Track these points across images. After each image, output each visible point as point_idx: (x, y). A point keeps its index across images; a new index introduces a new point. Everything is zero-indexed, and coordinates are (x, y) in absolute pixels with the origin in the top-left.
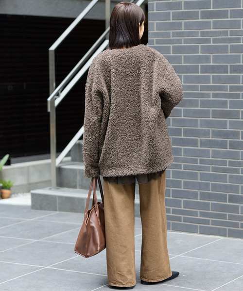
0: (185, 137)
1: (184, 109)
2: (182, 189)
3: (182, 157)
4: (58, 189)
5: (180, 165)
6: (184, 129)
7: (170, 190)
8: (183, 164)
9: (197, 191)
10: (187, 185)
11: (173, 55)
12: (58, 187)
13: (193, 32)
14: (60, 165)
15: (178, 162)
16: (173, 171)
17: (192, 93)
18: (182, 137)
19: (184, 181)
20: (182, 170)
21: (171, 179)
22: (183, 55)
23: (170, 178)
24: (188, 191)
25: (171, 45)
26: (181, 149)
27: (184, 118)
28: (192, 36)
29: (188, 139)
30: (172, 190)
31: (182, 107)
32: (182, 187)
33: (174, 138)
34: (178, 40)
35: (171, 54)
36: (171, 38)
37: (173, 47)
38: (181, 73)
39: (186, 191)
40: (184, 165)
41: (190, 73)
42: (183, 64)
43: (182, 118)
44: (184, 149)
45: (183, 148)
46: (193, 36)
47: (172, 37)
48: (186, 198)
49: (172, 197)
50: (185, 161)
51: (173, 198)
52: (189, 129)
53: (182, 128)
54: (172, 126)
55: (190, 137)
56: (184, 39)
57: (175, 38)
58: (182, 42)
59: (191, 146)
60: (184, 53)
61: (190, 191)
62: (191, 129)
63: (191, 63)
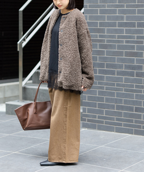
0: (107, 69)
1: (106, 51)
2: (105, 103)
3: (105, 81)
4: (23, 101)
5: (104, 87)
6: (106, 63)
7: (96, 103)
8: (105, 86)
9: (114, 104)
10: (107, 100)
11: (100, 15)
12: (23, 100)
14: (25, 86)
15: (102, 85)
16: (98, 91)
17: (112, 40)
18: (105, 69)
19: (105, 97)
20: (105, 90)
21: (97, 96)
22: (106, 15)
23: (97, 95)
24: (108, 104)
25: (99, 9)
26: (104, 76)
27: (107, 56)
29: (109, 70)
30: (98, 103)
31: (105, 49)
32: (105, 102)
33: (100, 69)
34: (103, 5)
35: (99, 15)
36: (99, 4)
37: (100, 9)
38: (105, 27)
39: (106, 104)
40: (106, 87)
41: (111, 27)
42: (106, 21)
43: (105, 56)
44: (106, 76)
45: (105, 76)
46: (113, 3)
47: (100, 3)
48: (107, 109)
49: (98, 108)
50: (107, 84)
51: (99, 109)
52: (109, 63)
53: (105, 63)
54: (99, 61)
55: (110, 68)
56: (107, 5)
57: (101, 4)
58: (106, 6)
59: (111, 75)
60: (107, 14)
61: (109, 104)
62: (111, 64)
63: (112, 21)
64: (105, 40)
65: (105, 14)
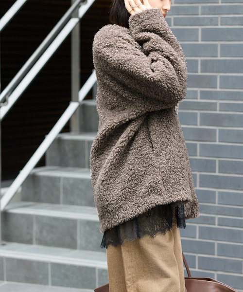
0: (221, 174)
1: (220, 130)
2: (216, 257)
3: (216, 205)
4: (4, 245)
5: (213, 219)
6: (219, 161)
7: (195, 257)
8: (217, 217)
9: (241, 259)
10: (223, 250)
11: (203, 43)
12: (4, 242)
13: (236, 6)
14: (7, 208)
15: (209, 213)
16: (200, 228)
17: (234, 104)
18: (217, 174)
19: (218, 244)
20: (216, 226)
21: (197, 239)
22: (219, 43)
23: (195, 238)
24: (225, 260)
25: (200, 28)
26: (214, 193)
27: (221, 143)
28: (234, 14)
29: (227, 177)
30: (199, 257)
31: (217, 126)
32: (216, 253)
33: (204, 175)
34: (211, 19)
35: (200, 42)
36: (200, 16)
37: (203, 30)
38: (216, 72)
39: (221, 260)
40: (219, 218)
41: (232, 72)
42: (219, 58)
43: (217, 143)
44: (219, 192)
45: (217, 191)
46: (237, 14)
47: (202, 14)
48: (222, 271)
49: (199, 268)
50: (220, 211)
51: (201, 271)
52: (228, 161)
53: (217, 160)
54: (200, 156)
55: (230, 173)
56: (222, 18)
57: (206, 16)
58: (218, 22)
59: (231, 189)
60: (222, 41)
61: (228, 260)
62: (232, 161)
63: (234, 57)
64: (216, 103)
65: (216, 41)
